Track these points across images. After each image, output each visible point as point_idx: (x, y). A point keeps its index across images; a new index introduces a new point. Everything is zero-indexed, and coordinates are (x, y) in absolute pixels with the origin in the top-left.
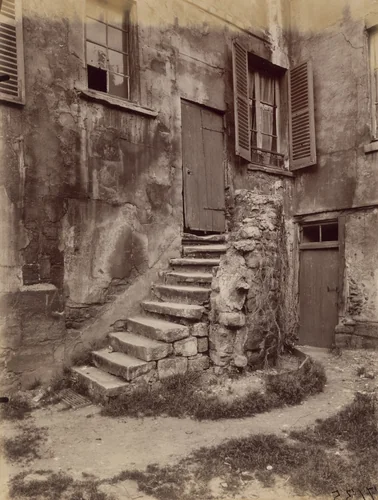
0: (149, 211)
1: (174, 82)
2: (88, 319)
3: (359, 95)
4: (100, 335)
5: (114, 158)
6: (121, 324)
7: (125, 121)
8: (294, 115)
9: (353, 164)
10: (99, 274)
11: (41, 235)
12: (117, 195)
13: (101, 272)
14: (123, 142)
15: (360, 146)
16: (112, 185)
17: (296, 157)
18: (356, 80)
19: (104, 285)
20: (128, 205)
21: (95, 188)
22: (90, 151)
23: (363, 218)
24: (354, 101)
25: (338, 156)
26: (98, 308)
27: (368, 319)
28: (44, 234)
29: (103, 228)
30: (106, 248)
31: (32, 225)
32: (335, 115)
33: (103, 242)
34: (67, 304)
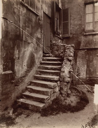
0: (36, 46)
1: (42, 5)
2: (21, 82)
3: (82, 20)
4: (24, 87)
5: (28, 27)
6: (29, 83)
7: (31, 15)
8: (64, 22)
9: (80, 37)
10: (24, 67)
11: (9, 52)
12: (29, 40)
13: (25, 66)
14: (31, 22)
15: (82, 33)
16: (28, 36)
17: (63, 34)
18: (82, 16)
19: (25, 70)
20: (32, 43)
21: (24, 37)
22: (23, 23)
23: (82, 52)
24: (81, 21)
25: (76, 35)
26: (23, 78)
27: (83, 77)
28: (10, 52)
29: (26, 51)
30: (26, 58)
31: (6, 48)
32: (75, 24)
33: (25, 56)
34: (15, 78)
